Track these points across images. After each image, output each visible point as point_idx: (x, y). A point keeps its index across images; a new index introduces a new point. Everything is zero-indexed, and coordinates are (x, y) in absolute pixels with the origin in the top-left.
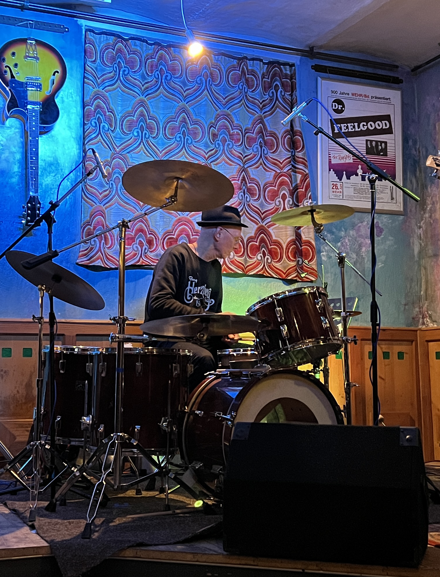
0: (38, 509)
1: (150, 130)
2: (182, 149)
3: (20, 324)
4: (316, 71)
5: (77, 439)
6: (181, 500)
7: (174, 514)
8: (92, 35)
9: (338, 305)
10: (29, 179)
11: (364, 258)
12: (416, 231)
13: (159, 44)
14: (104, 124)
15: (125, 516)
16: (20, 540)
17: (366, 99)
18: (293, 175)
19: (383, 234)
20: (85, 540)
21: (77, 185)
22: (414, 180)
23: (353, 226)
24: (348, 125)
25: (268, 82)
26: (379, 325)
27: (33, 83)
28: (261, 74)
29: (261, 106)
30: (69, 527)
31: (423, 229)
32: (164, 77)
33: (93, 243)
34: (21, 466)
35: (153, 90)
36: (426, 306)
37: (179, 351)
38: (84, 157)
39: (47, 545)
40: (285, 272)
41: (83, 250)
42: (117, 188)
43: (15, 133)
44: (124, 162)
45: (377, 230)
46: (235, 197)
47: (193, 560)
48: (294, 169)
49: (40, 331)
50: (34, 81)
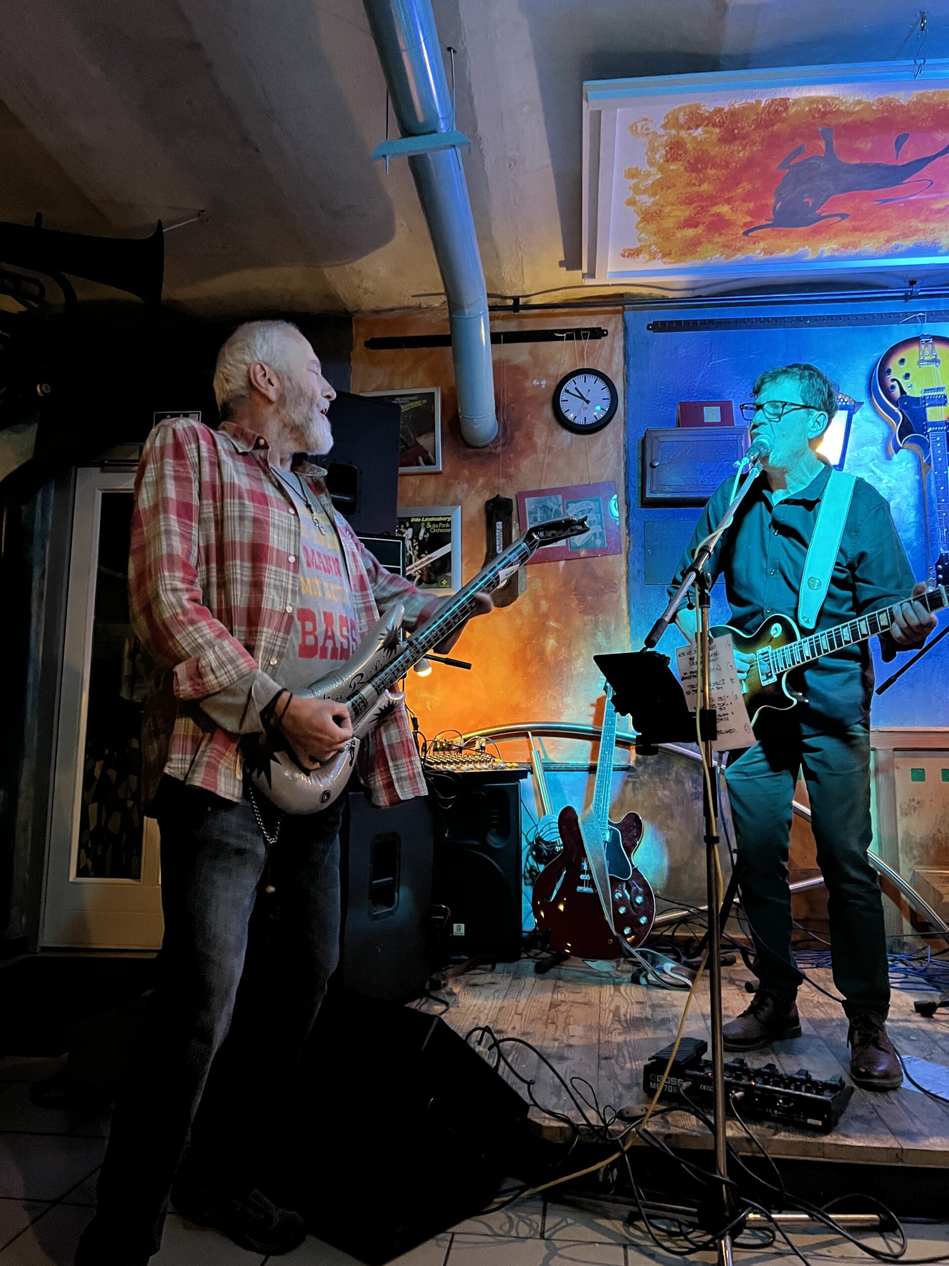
3: (935, 736)
27: (935, 395)
43: (907, 469)
50: (936, 393)
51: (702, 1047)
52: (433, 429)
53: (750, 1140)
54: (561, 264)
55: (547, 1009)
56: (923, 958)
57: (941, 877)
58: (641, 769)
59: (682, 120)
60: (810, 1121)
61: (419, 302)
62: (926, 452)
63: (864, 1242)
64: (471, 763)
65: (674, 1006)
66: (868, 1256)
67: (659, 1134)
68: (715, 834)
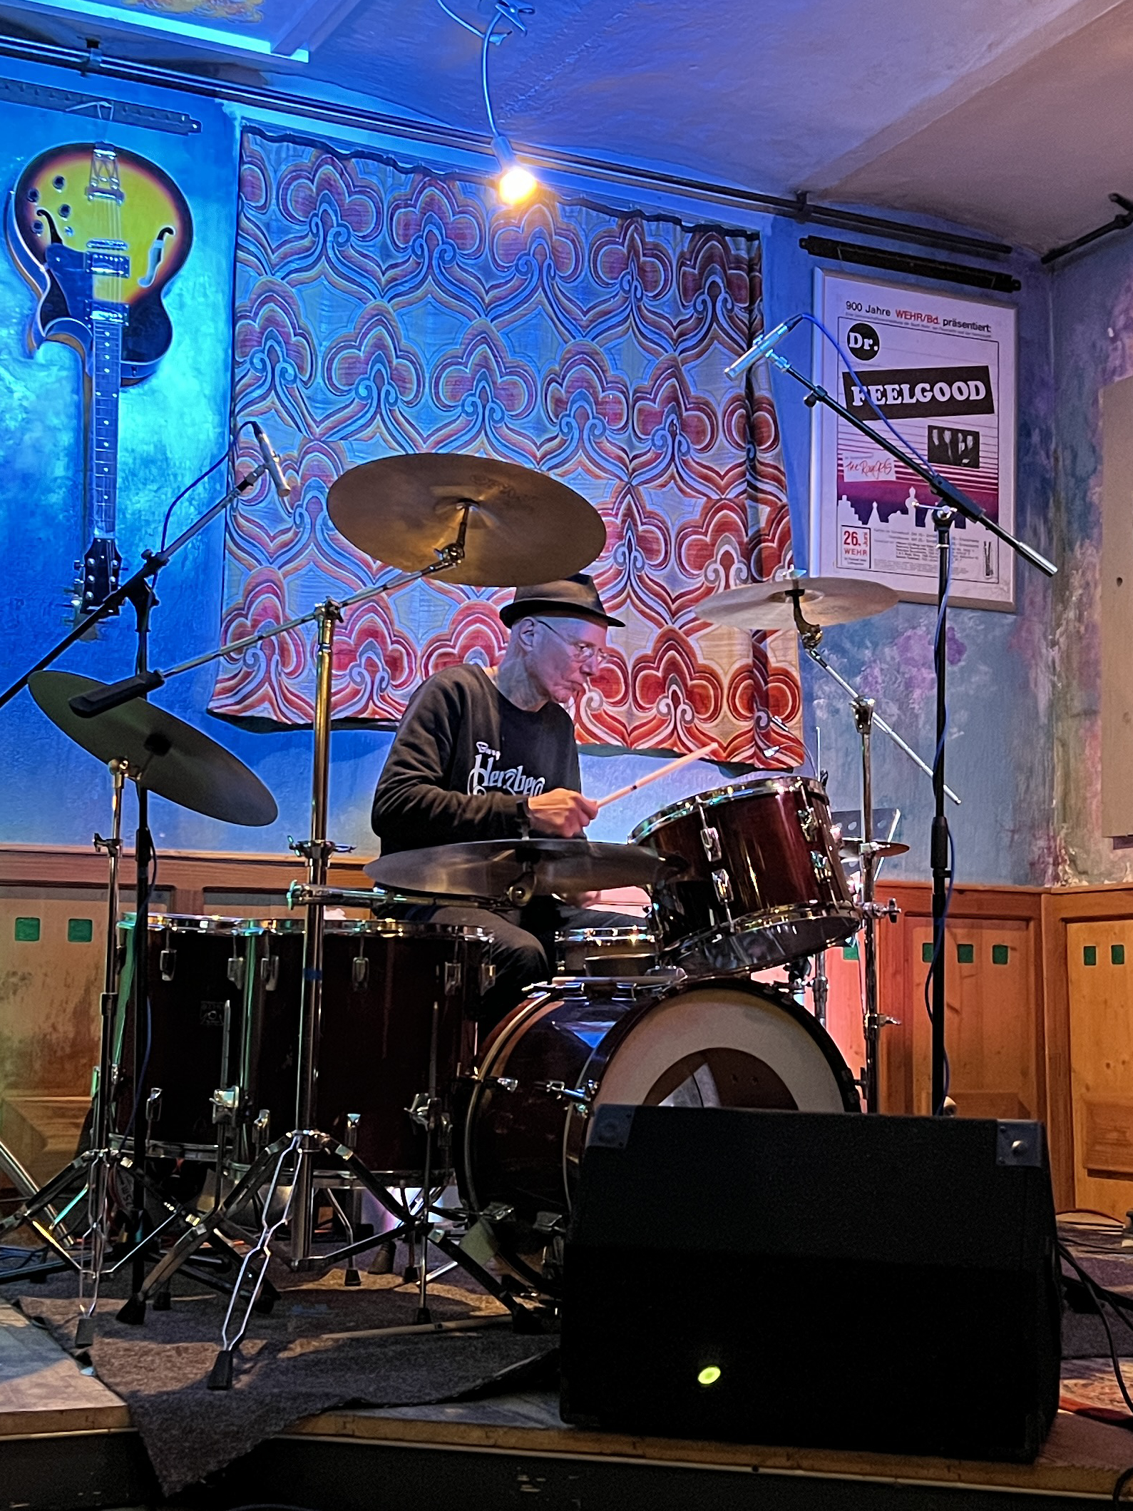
0: (99, 1319)
1: (400, 383)
2: (479, 432)
3: (62, 860)
4: (810, 253)
5: (201, 1147)
6: (458, 1297)
7: (440, 1330)
8: (258, 141)
9: (852, 826)
10: (92, 497)
11: (917, 716)
12: (1044, 651)
13: (426, 172)
14: (286, 365)
15: (317, 1336)
16: (54, 1393)
17: (932, 325)
18: (751, 507)
19: (965, 656)
20: (217, 1392)
21: (212, 511)
22: (1042, 529)
23: (893, 636)
24: (885, 390)
25: (694, 274)
26: (950, 874)
27: (109, 256)
28: (677, 254)
29: (675, 334)
30: (177, 1360)
31: (1060, 648)
32: (436, 255)
33: (250, 661)
34: (59, 1212)
35: (408, 285)
36: (1062, 834)
37: (461, 929)
38: (232, 445)
39: (123, 1404)
40: (725, 745)
41: (226, 677)
42: (313, 525)
43: (59, 380)
44: (334, 462)
45: (949, 649)
46: (607, 558)
47: (486, 1443)
48: (754, 493)
49: (113, 877)
50: (111, 252)
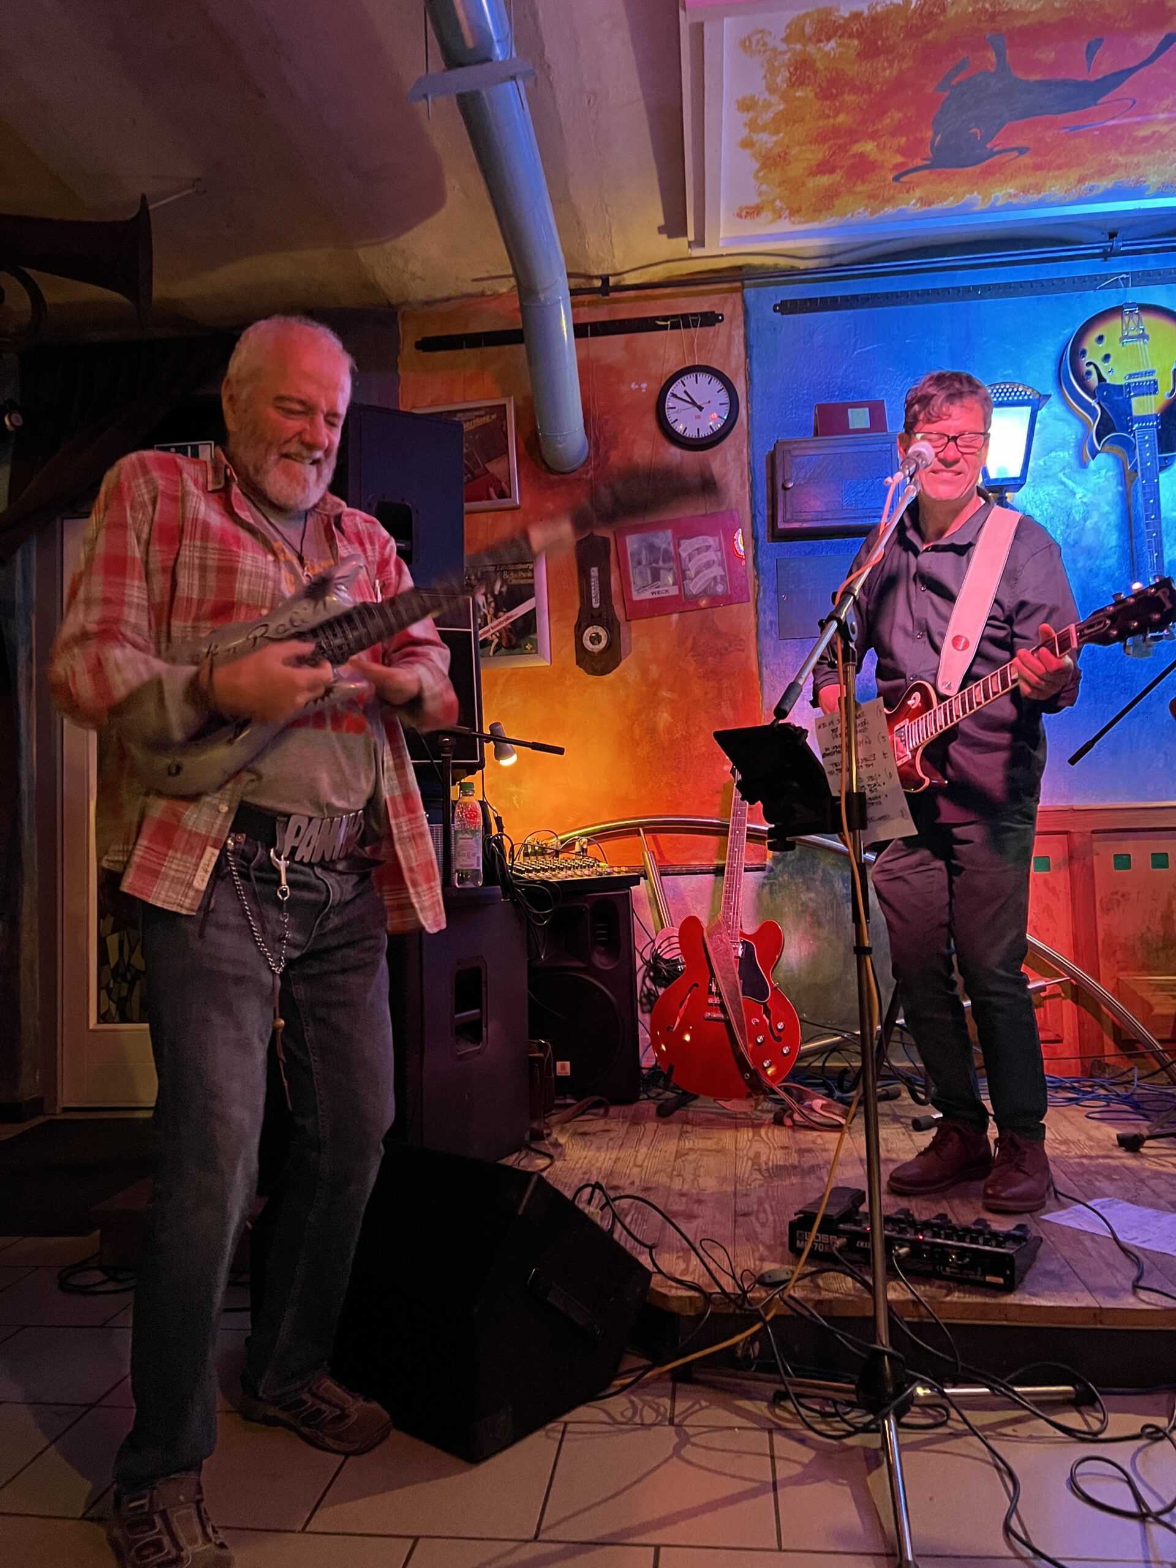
3: (1143, 812)
10: (1142, 555)
27: (1142, 382)
43: (1107, 479)
50: (1143, 379)
51: (858, 1197)
52: (506, 452)
53: (917, 1303)
54: (661, 230)
55: (672, 1159)
56: (1128, 1082)
57: (1150, 984)
58: (780, 867)
59: (808, 30)
60: (988, 1278)
61: (481, 289)
62: (1132, 456)
63: (1058, 1419)
64: (570, 869)
65: (825, 1150)
66: (1060, 1434)
67: (809, 1300)
68: (867, 943)
